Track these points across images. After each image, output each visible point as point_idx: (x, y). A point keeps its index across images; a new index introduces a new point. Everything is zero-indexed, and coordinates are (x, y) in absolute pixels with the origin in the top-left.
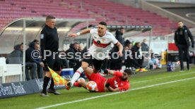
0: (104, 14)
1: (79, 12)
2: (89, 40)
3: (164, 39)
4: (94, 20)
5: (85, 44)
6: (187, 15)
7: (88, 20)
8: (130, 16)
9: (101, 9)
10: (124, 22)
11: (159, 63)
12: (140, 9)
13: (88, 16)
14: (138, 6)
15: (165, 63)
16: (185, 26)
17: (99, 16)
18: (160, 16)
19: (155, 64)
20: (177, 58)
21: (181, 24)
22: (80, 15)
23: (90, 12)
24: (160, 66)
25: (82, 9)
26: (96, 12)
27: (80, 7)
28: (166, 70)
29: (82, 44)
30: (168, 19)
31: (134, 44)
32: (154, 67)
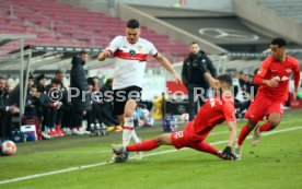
0: (52, 25)
1: (8, 21)
2: (25, 72)
3: (159, 73)
4: (34, 36)
5: (18, 81)
6: (201, 31)
7: (22, 37)
8: (98, 32)
9: (48, 18)
10: (87, 40)
11: (150, 116)
12: (119, 19)
13: (23, 30)
14: (113, 13)
15: (160, 117)
16: (202, 52)
17: (43, 30)
18: (153, 32)
19: (142, 118)
20: (181, 108)
21: (196, 49)
22: (9, 27)
23: (27, 23)
24: (152, 123)
25: (12, 16)
26: (39, 23)
27: (9, 13)
28: (162, 130)
29: (11, 80)
30: (167, 37)
31: (105, 81)
32: (141, 123)
